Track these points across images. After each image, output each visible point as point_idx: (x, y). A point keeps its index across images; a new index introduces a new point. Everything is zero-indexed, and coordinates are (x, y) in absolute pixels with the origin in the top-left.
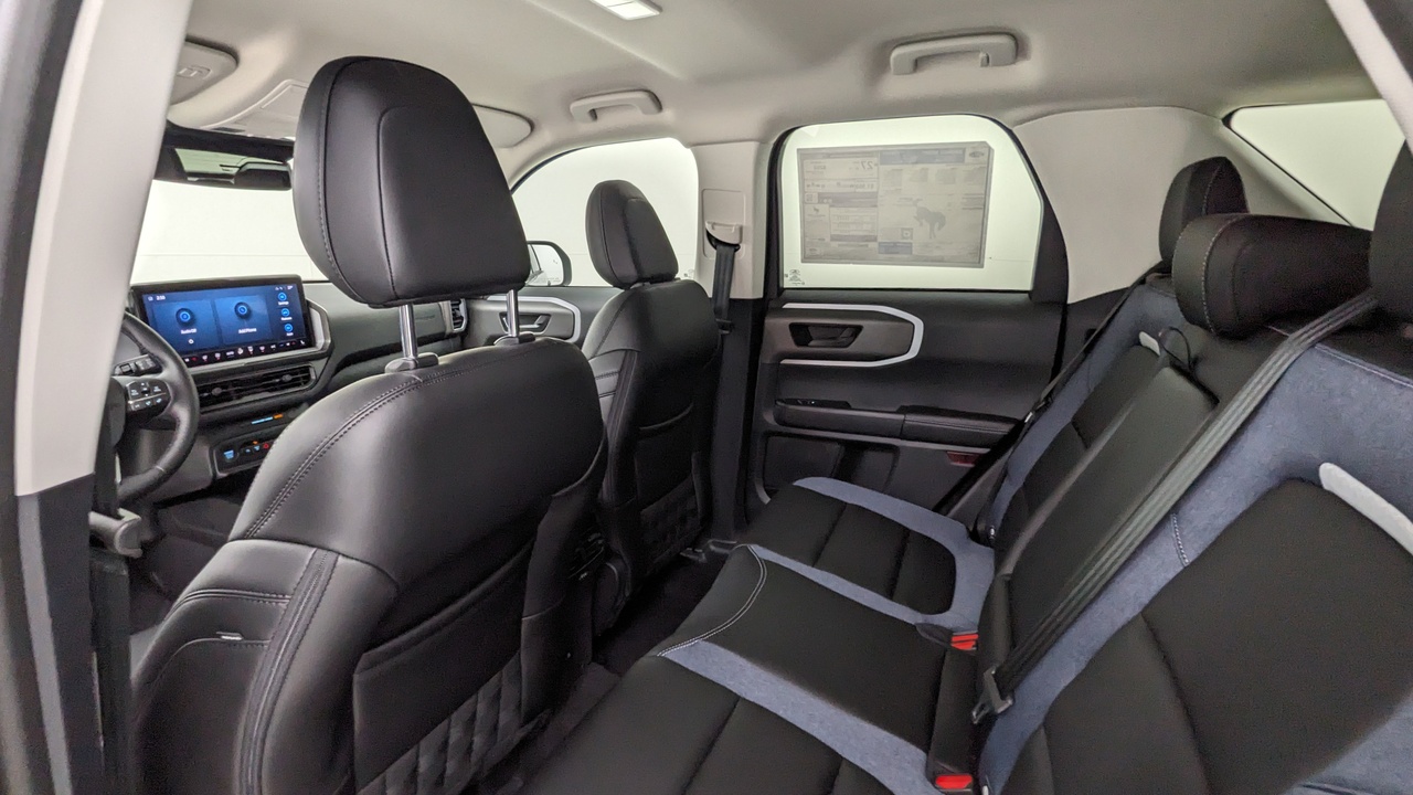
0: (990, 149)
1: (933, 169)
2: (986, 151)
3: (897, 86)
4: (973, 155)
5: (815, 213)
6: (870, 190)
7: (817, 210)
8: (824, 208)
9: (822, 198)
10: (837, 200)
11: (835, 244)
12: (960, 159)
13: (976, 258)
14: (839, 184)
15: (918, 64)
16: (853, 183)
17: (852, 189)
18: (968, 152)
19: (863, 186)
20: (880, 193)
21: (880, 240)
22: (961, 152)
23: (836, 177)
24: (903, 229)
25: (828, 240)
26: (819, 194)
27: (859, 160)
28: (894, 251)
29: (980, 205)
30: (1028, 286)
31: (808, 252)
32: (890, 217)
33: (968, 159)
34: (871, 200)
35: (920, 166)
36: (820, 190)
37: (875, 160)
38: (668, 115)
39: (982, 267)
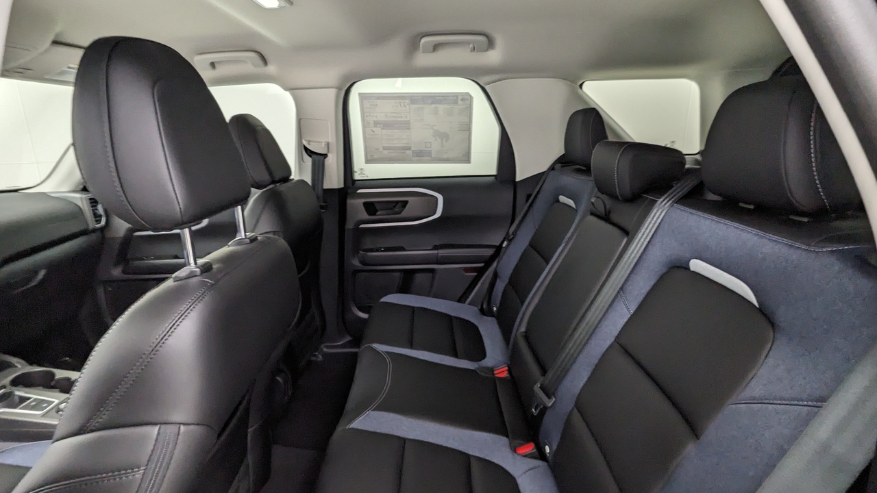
0: (471, 97)
1: (441, 107)
2: (469, 98)
3: (423, 59)
4: (462, 100)
5: (372, 133)
6: (406, 119)
7: (373, 131)
8: (378, 130)
9: (376, 124)
10: (386, 125)
11: (386, 152)
12: (456, 102)
13: (466, 158)
14: (386, 115)
15: (436, 47)
16: (395, 115)
17: (393, 119)
18: (460, 98)
19: (401, 117)
20: (412, 121)
21: (413, 149)
22: (455, 98)
23: (384, 111)
24: (426, 143)
25: (381, 149)
26: (375, 122)
27: (398, 101)
28: (421, 156)
29: (467, 128)
30: (494, 173)
31: (369, 157)
32: (419, 135)
33: (460, 102)
34: (406, 126)
35: (433, 106)
36: (375, 119)
37: (407, 101)
38: (271, 69)
39: (470, 163)
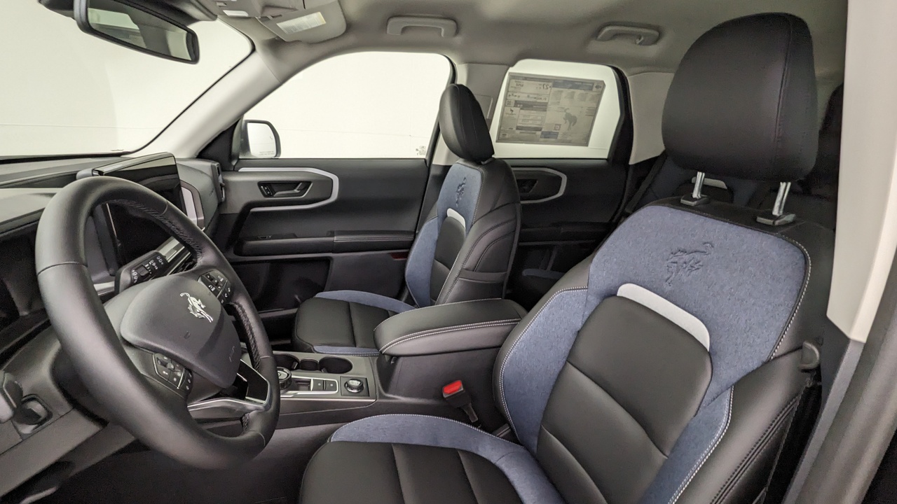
0: (604, 85)
1: (578, 92)
2: (602, 86)
4: (597, 87)
5: (510, 112)
6: (544, 101)
7: (512, 111)
8: (516, 110)
9: (517, 103)
10: (526, 106)
11: (518, 132)
12: (591, 89)
14: (528, 96)
15: (616, 36)
16: (536, 96)
17: (535, 100)
18: (595, 85)
19: (541, 99)
20: (549, 103)
21: (543, 130)
22: (591, 85)
23: (527, 92)
24: (556, 125)
25: (514, 129)
26: (516, 101)
27: (543, 83)
28: (549, 136)
29: (593, 113)
30: (606, 157)
31: (501, 136)
32: (552, 117)
33: (594, 89)
34: (543, 107)
35: (572, 90)
36: (516, 99)
37: (551, 84)
39: (587, 146)
